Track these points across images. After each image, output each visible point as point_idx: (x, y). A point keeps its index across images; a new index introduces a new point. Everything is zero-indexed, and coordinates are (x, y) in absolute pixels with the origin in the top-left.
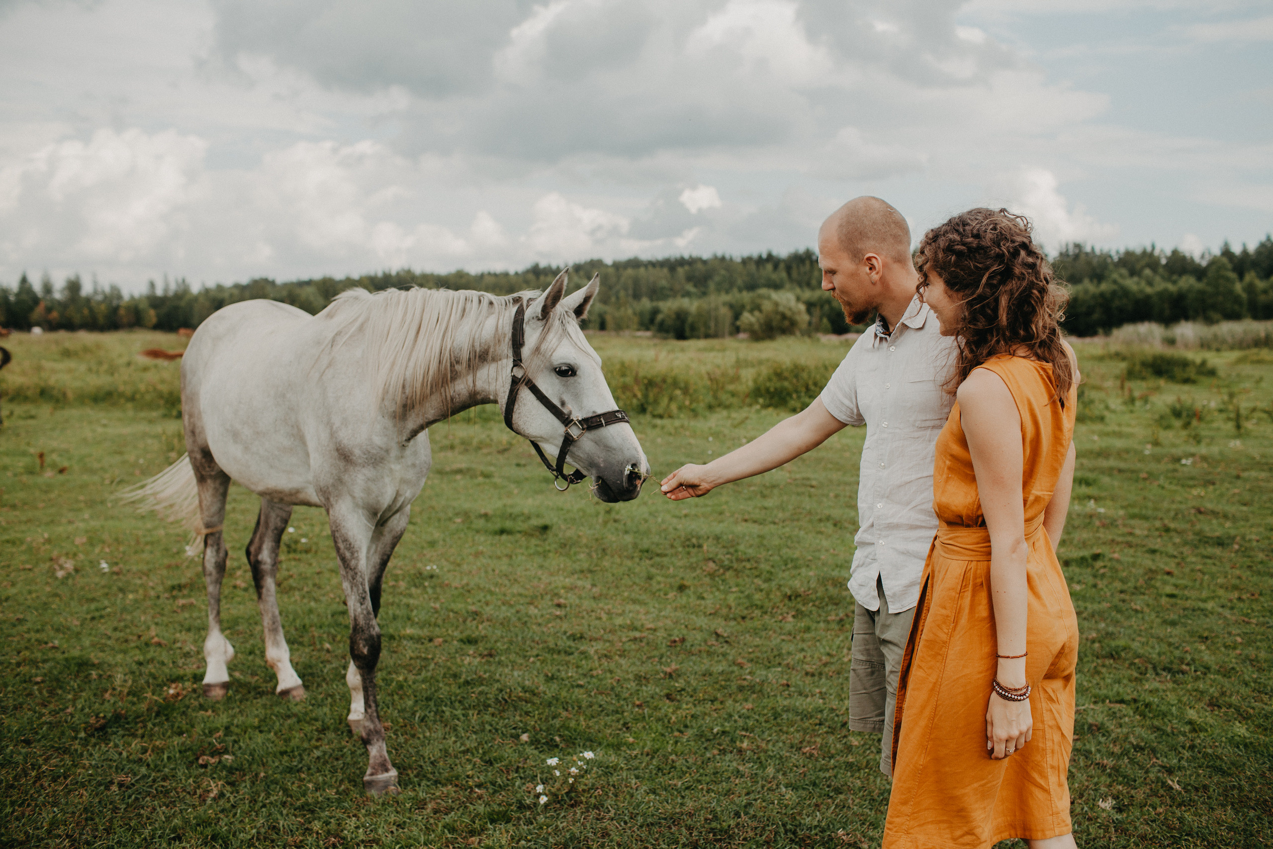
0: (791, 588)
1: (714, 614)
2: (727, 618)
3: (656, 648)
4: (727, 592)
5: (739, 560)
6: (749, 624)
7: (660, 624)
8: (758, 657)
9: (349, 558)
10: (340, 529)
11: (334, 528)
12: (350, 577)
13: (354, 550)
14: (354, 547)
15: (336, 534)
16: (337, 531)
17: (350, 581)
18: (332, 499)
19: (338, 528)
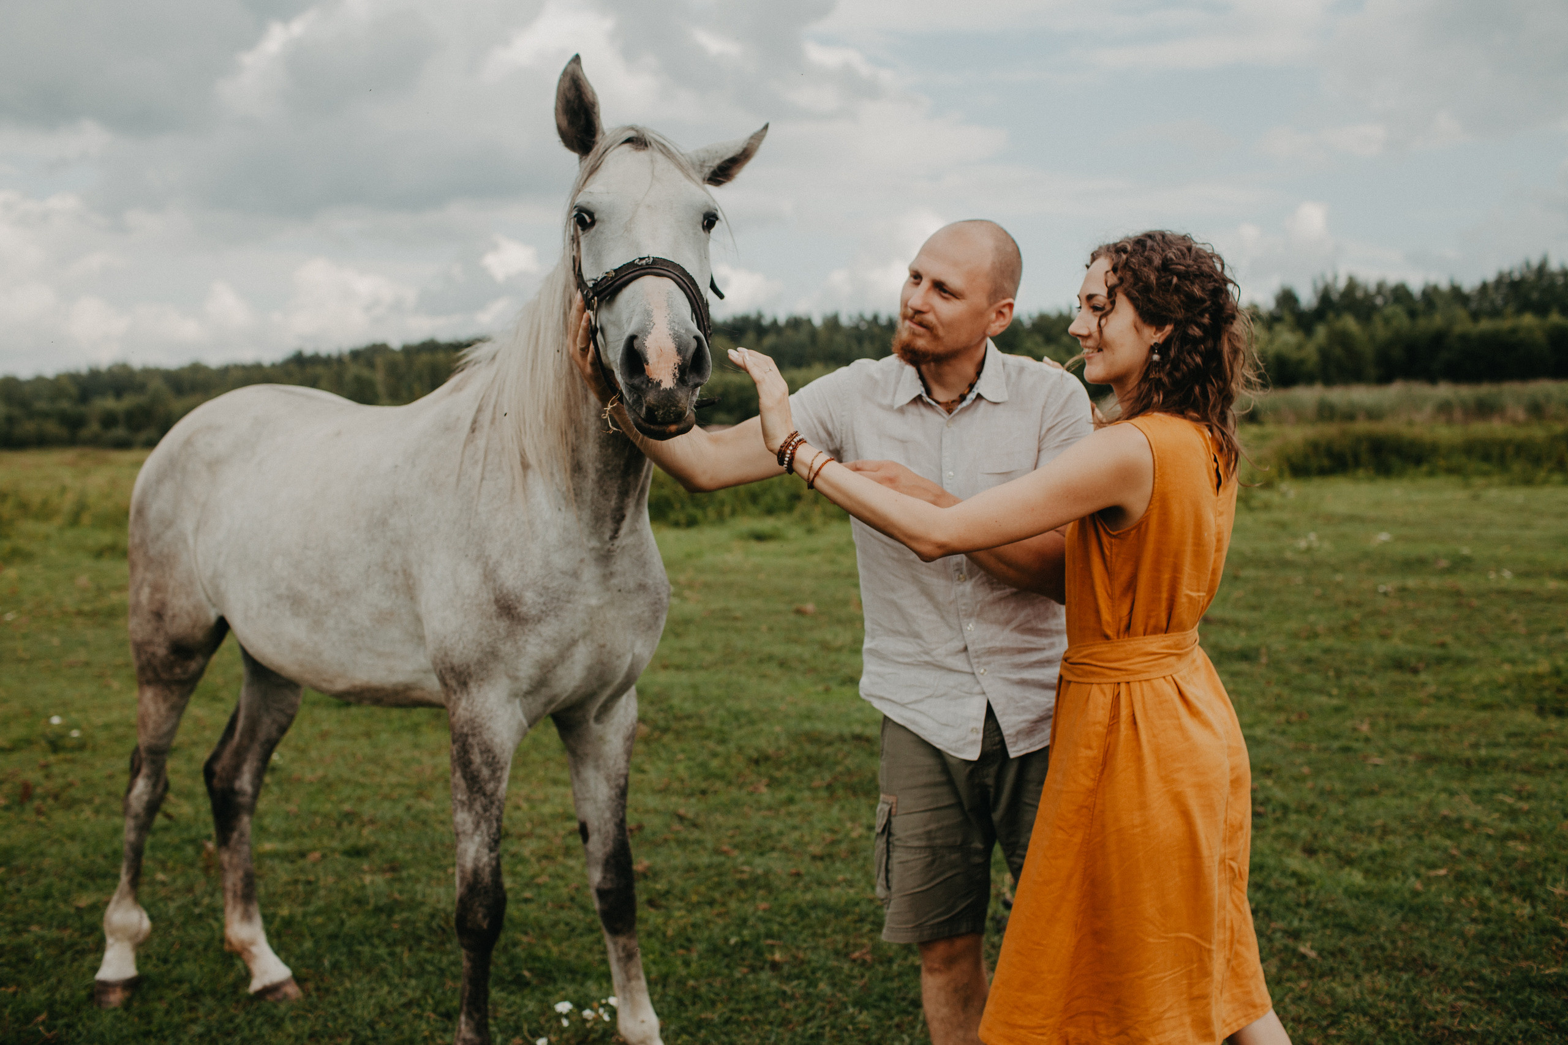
0: (757, 749)
2: (683, 794)
4: (673, 761)
8: (743, 843)
9: (487, 777)
10: (480, 733)
11: (465, 730)
12: (478, 807)
13: (498, 766)
14: (498, 762)
15: (470, 739)
16: (474, 735)
17: (477, 813)
18: (472, 684)
19: (476, 731)
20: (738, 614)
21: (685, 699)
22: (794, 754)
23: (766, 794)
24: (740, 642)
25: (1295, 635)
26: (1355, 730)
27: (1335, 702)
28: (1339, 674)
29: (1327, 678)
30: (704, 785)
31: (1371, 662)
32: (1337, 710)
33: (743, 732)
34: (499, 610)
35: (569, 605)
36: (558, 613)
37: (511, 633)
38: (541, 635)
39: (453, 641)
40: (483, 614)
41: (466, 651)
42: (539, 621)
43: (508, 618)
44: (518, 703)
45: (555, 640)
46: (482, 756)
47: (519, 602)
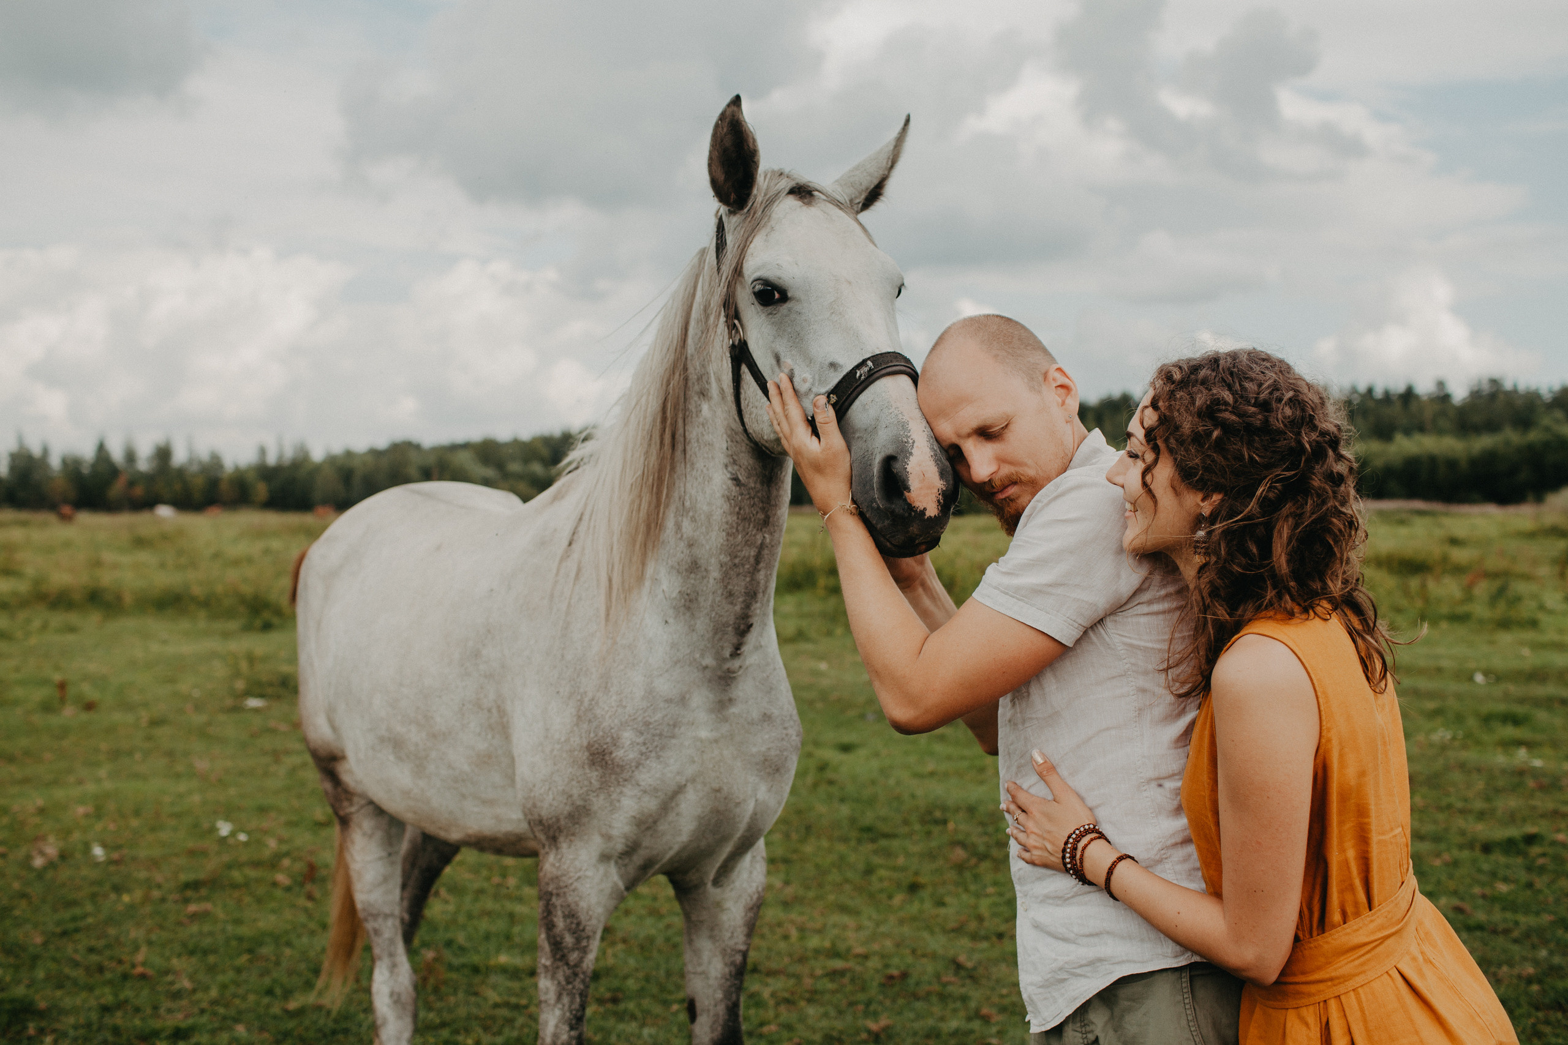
1: (957, 930)
2: (975, 937)
3: (863, 989)
4: (978, 895)
7: (876, 947)
9: (570, 945)
10: (565, 893)
11: (551, 888)
12: (560, 976)
13: (583, 934)
14: (583, 930)
15: (554, 899)
16: (558, 895)
17: (559, 983)
18: (561, 839)
19: (562, 891)
34: (591, 758)
35: (674, 741)
36: (661, 753)
37: (604, 785)
38: (638, 785)
39: (542, 791)
40: (574, 761)
41: (555, 803)
42: (637, 767)
43: (602, 767)
44: (612, 863)
45: (656, 790)
46: (565, 921)
47: (615, 745)
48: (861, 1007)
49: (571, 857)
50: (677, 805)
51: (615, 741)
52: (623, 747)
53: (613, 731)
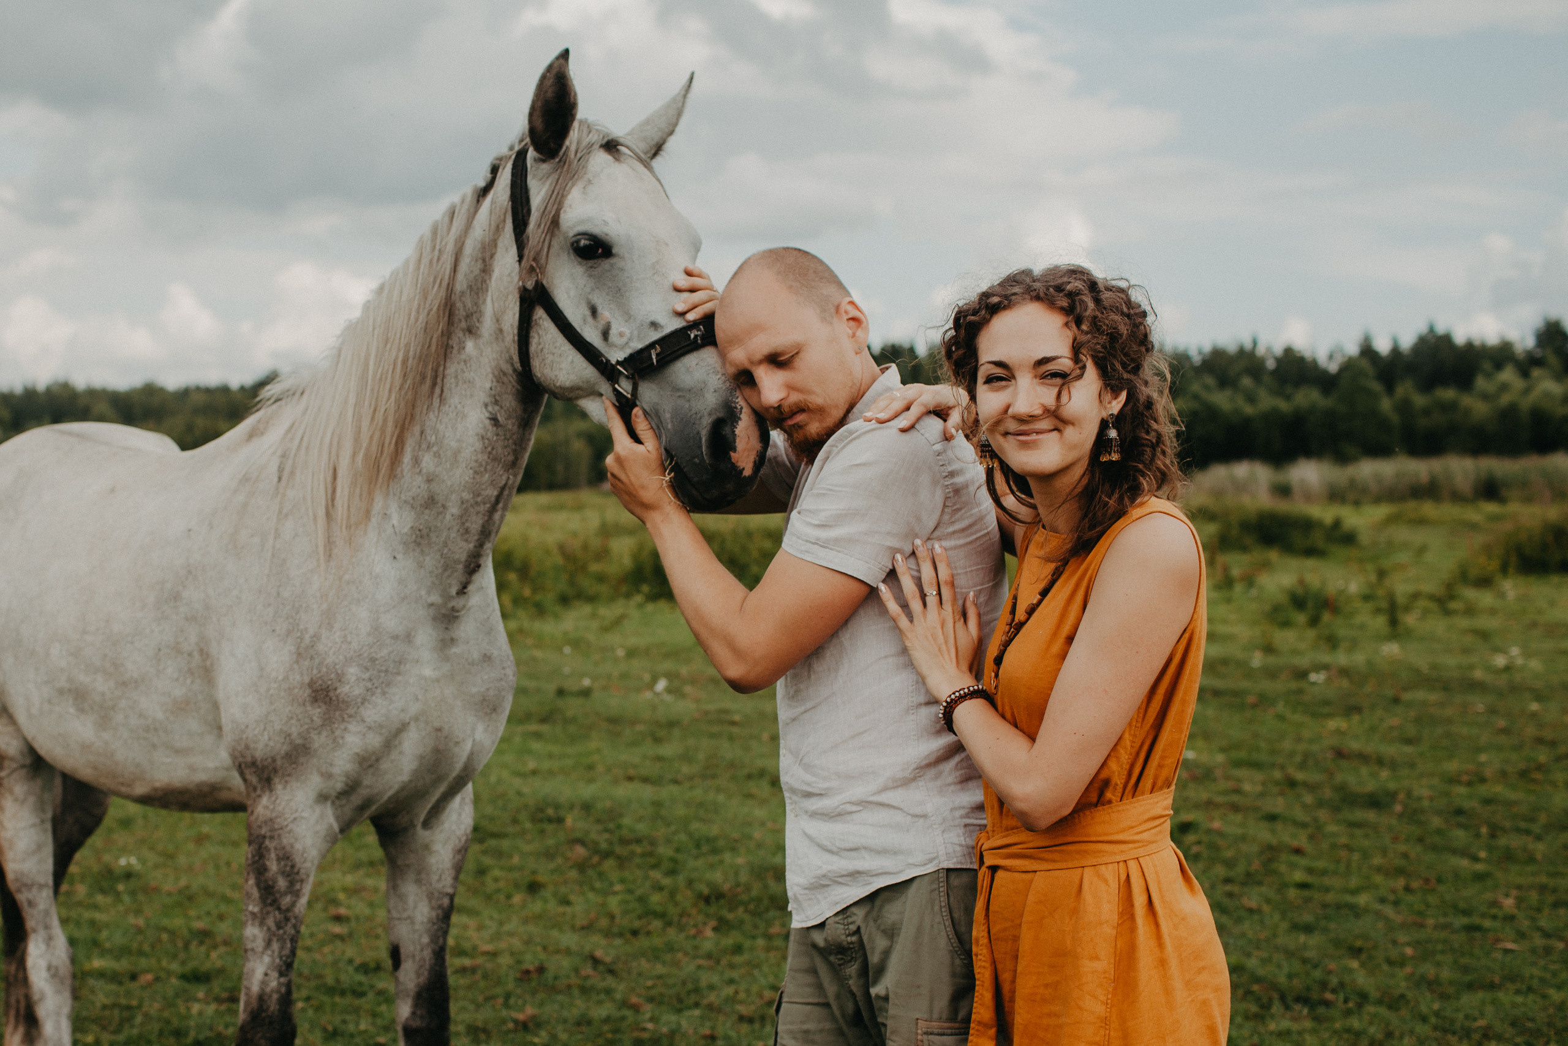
0: (709, 884)
1: (588, 928)
2: (608, 934)
3: (499, 984)
4: (606, 893)
5: (624, 842)
6: (643, 942)
7: (502, 945)
8: (662, 995)
9: (283, 889)
10: (279, 836)
11: (263, 831)
12: (270, 922)
13: (297, 877)
14: (298, 873)
15: (267, 842)
16: (272, 838)
17: (269, 929)
18: (276, 780)
19: (276, 834)
20: (737, 718)
21: (641, 819)
22: (754, 893)
23: (709, 939)
24: (728, 751)
25: (1453, 780)
26: (1495, 904)
27: (1479, 867)
28: (1495, 831)
29: (1478, 836)
30: (637, 924)
31: (1543, 818)
32: (1480, 877)
33: (700, 862)
34: (313, 695)
35: (399, 678)
36: (386, 690)
37: (328, 721)
38: (363, 721)
39: (256, 732)
40: (293, 700)
41: (271, 744)
42: (362, 703)
43: (325, 703)
44: (329, 803)
45: (381, 726)
46: (279, 864)
47: (340, 681)
48: (501, 1000)
49: (286, 798)
50: (400, 743)
51: (340, 677)
52: (348, 683)
53: (337, 667)
